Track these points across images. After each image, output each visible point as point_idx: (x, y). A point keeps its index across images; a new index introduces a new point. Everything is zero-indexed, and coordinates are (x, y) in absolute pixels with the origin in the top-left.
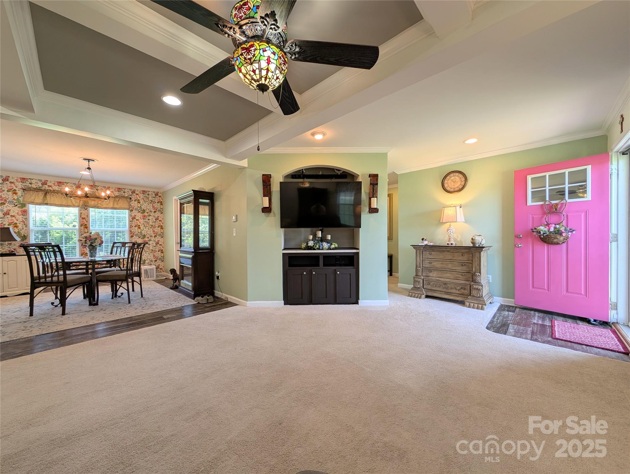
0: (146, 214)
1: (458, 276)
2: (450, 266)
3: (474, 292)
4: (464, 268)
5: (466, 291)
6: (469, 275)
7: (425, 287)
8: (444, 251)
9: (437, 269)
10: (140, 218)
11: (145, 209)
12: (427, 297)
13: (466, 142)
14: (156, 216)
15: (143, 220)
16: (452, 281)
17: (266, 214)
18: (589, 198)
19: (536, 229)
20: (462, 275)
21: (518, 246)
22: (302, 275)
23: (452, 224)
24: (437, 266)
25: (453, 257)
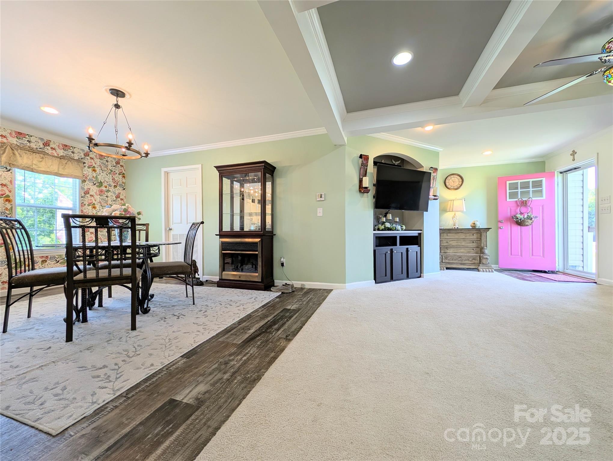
0: (104, 189)
1: (470, 250)
2: (463, 244)
3: (484, 261)
4: (474, 244)
5: (476, 261)
6: (479, 249)
7: (443, 261)
8: (458, 233)
9: (453, 247)
10: (96, 193)
11: (102, 181)
12: (447, 268)
13: (483, 154)
14: (117, 192)
15: (99, 196)
16: (465, 254)
17: (361, 194)
18: (544, 198)
19: (515, 216)
20: (473, 249)
21: (501, 228)
22: (386, 254)
23: (457, 213)
24: (454, 244)
25: (466, 237)
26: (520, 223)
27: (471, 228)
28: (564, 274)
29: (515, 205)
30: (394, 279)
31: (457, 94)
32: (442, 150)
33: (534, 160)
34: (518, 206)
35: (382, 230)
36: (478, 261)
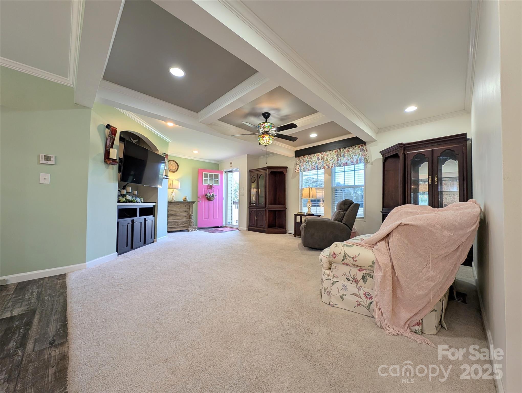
1: (183, 217)
2: (179, 213)
3: (191, 224)
4: (186, 213)
5: (187, 224)
6: (188, 216)
8: (176, 205)
13: (193, 152)
16: (180, 220)
18: (219, 185)
19: (206, 194)
20: (185, 216)
21: (199, 202)
22: (127, 225)
23: (175, 190)
24: (173, 213)
25: (181, 207)
26: (209, 199)
27: (183, 201)
28: (227, 227)
29: (206, 187)
30: (134, 247)
31: (197, 112)
32: (171, 141)
33: (214, 162)
34: (208, 189)
35: (123, 202)
36: (188, 225)
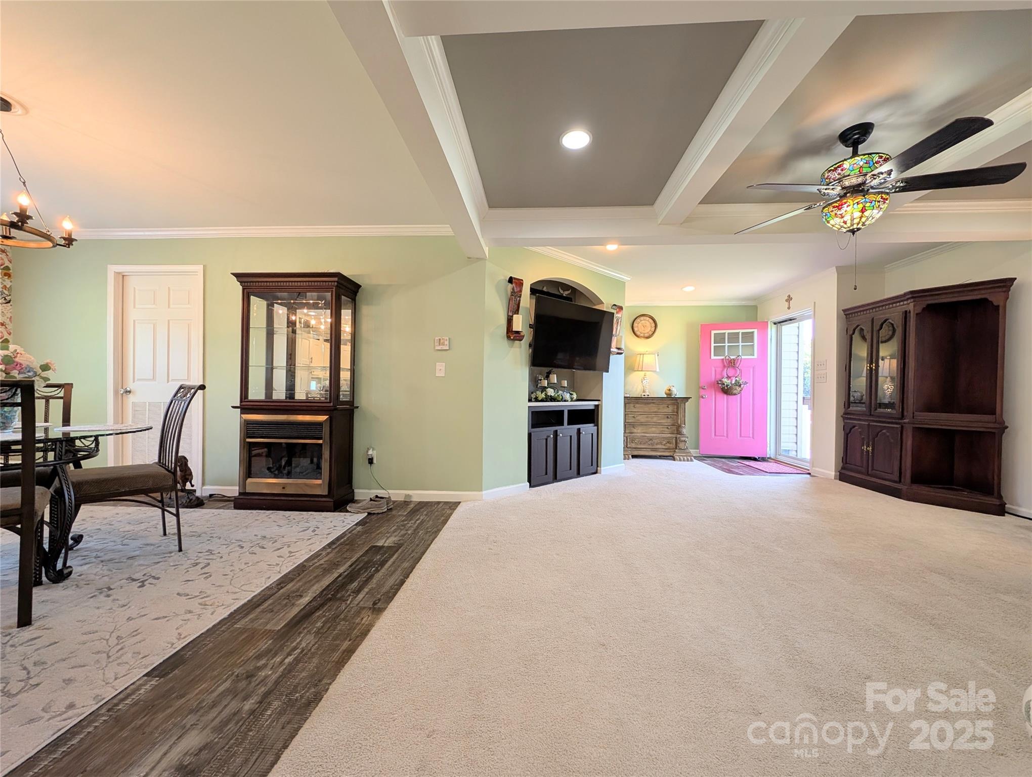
1: (664, 429)
2: (655, 419)
3: (681, 445)
4: (669, 420)
5: (671, 445)
6: (674, 428)
7: (629, 446)
8: (649, 403)
9: (642, 424)
12: (634, 457)
13: (684, 289)
16: (658, 435)
17: (511, 341)
18: (755, 356)
19: (720, 381)
20: (668, 428)
21: (702, 397)
22: (547, 439)
23: (648, 373)
24: (642, 420)
25: (659, 409)
26: (727, 391)
27: (665, 396)
28: (777, 461)
29: (721, 365)
30: (558, 478)
31: (652, 203)
32: (629, 279)
33: (743, 303)
34: (724, 366)
35: (542, 401)
36: (674, 446)
